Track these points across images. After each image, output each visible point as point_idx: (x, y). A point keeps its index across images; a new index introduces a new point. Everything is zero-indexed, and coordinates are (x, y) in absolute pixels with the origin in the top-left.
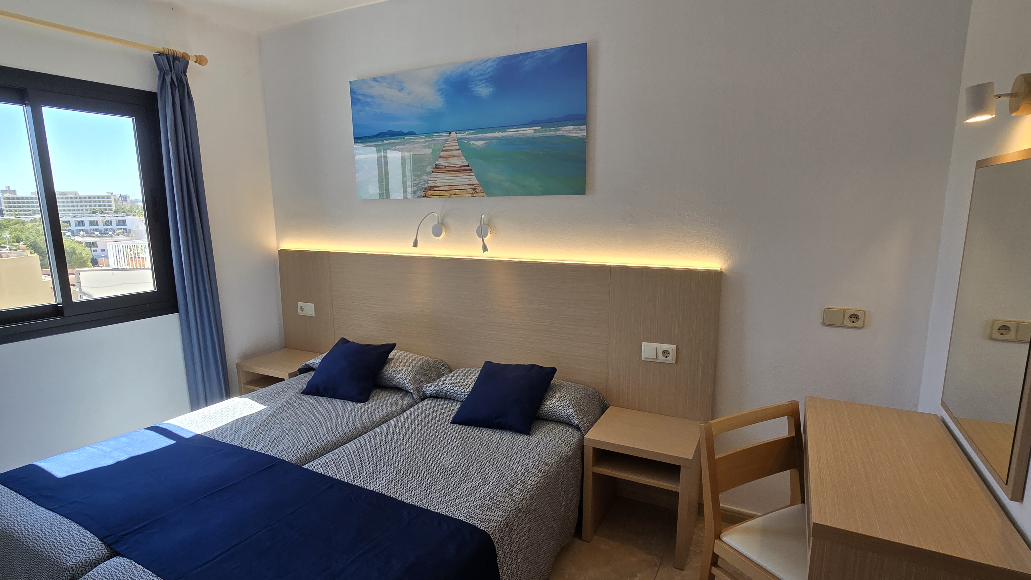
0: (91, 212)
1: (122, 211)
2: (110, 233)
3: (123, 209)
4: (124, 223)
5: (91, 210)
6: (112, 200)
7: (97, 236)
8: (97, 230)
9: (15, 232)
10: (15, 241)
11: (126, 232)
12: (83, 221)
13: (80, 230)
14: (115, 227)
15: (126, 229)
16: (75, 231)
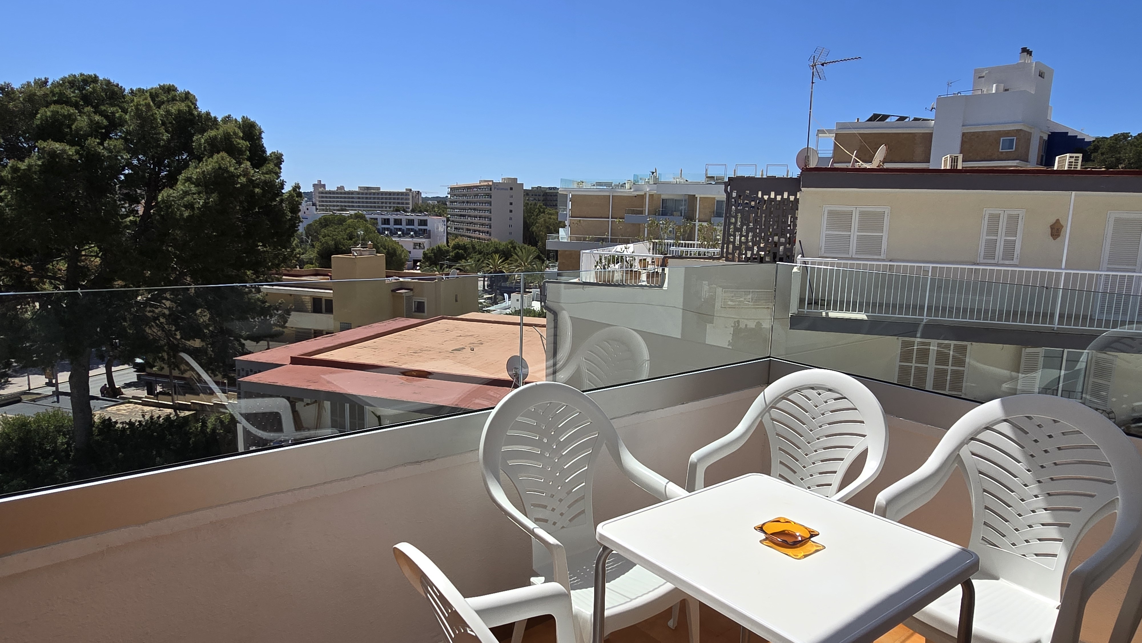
0: (394, 209)
1: (419, 209)
2: (412, 233)
3: (420, 207)
4: (424, 223)
5: (394, 207)
6: (410, 197)
7: (400, 236)
8: (400, 230)
9: (349, 229)
10: (348, 238)
11: (425, 233)
12: (388, 219)
13: (385, 229)
14: (416, 227)
15: (426, 229)
16: (381, 230)
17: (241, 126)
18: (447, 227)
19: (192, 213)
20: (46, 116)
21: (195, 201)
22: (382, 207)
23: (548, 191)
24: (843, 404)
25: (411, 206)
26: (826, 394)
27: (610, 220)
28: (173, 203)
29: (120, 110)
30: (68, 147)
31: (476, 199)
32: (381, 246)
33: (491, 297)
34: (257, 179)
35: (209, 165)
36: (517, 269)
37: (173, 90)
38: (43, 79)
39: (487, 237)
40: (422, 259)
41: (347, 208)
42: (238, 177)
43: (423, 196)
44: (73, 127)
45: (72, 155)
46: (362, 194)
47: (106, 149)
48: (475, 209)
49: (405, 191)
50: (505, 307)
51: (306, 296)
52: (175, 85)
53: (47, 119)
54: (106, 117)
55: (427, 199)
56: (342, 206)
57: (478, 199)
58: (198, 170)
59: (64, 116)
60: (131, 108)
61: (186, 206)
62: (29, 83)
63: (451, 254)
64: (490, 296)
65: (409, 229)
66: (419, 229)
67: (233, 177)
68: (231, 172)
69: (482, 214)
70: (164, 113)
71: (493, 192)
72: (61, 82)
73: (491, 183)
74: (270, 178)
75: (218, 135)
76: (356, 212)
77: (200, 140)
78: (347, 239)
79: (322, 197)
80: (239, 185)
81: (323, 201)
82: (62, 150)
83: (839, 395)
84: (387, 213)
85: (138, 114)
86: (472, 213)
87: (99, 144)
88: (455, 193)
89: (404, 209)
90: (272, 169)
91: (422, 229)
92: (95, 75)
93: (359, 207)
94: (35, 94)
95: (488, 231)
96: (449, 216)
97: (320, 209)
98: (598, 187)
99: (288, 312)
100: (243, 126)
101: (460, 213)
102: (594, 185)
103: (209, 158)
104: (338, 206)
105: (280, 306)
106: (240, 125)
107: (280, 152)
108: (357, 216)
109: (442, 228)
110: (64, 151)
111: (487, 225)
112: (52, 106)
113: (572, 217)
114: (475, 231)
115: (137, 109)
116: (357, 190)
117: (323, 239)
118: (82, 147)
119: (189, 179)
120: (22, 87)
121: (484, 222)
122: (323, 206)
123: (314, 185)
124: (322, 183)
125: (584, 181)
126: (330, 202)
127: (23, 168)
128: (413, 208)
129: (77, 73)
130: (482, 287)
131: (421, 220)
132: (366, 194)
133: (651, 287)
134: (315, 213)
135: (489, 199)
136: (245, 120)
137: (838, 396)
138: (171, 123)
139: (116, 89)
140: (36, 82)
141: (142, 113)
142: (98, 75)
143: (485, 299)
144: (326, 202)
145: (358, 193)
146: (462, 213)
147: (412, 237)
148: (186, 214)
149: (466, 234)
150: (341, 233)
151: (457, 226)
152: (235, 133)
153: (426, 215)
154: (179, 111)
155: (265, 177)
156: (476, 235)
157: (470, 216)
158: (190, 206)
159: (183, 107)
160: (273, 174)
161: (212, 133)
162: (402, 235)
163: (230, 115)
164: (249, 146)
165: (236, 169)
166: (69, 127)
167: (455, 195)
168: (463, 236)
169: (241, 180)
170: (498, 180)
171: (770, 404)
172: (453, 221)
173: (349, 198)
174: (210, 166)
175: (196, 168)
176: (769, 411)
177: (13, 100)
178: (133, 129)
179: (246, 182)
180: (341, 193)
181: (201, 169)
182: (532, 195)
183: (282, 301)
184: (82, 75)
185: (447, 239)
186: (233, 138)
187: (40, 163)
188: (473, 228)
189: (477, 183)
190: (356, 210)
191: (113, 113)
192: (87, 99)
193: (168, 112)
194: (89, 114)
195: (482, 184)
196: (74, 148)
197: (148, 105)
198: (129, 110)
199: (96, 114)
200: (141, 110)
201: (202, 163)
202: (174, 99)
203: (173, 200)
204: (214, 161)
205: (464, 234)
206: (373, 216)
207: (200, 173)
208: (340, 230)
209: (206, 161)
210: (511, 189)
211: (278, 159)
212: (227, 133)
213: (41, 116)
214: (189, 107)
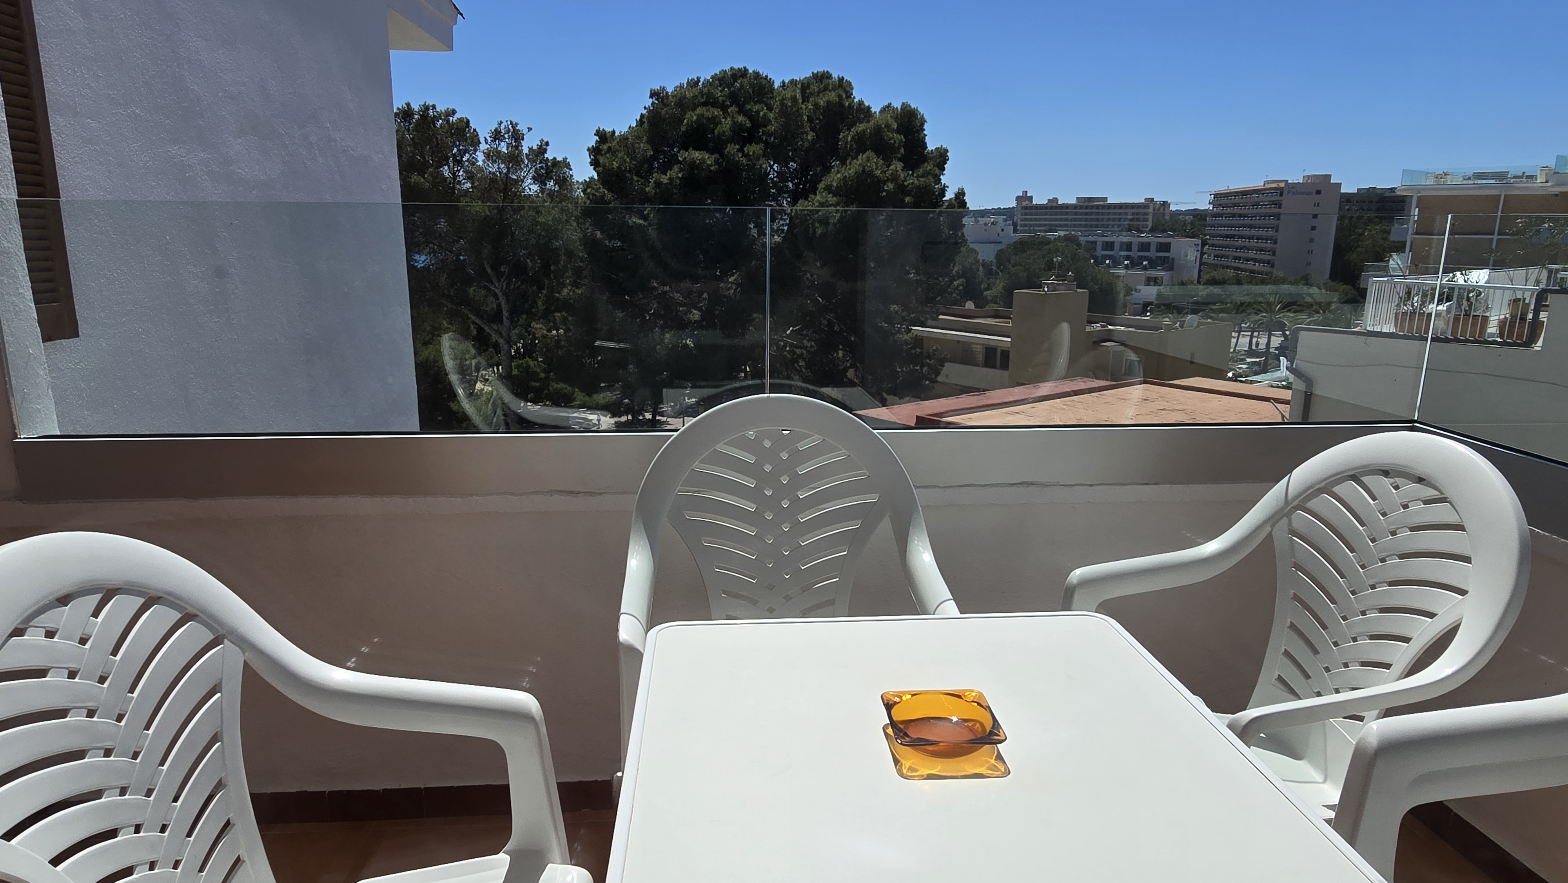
0: (1124, 228)
1: (1161, 228)
2: (1145, 263)
3: (1164, 225)
4: (1166, 247)
5: (1124, 225)
6: (1151, 210)
7: (1126, 268)
8: (1128, 257)
11: (1167, 264)
12: (1113, 243)
13: (1106, 257)
14: (1153, 253)
15: (1168, 257)
16: (1100, 258)
17: (899, 117)
18: (1202, 254)
19: (825, 231)
20: (692, 121)
21: (831, 215)
22: (1108, 226)
23: (1387, 194)
24: (1441, 513)
25: (1150, 224)
26: (1410, 488)
27: (1495, 237)
28: (808, 218)
29: (765, 108)
30: (707, 156)
31: (1255, 211)
32: (1092, 280)
33: (1259, 363)
34: (909, 184)
35: (853, 168)
36: (1308, 320)
37: (827, 78)
38: (696, 79)
39: (1267, 269)
40: (1154, 301)
41: (1058, 228)
42: (885, 182)
43: (1173, 208)
44: (716, 132)
45: (711, 165)
46: (1081, 207)
47: (745, 157)
48: (1251, 226)
49: (1143, 201)
50: (1279, 377)
51: (977, 344)
52: (829, 70)
53: (692, 124)
54: (750, 118)
55: (1179, 213)
56: (1051, 225)
57: (1259, 211)
58: (839, 176)
59: (708, 119)
60: (776, 105)
61: (820, 222)
62: (681, 86)
63: (1200, 294)
64: (1258, 360)
65: (1142, 256)
66: (1157, 257)
67: (879, 183)
68: (877, 177)
69: (1261, 233)
70: (812, 107)
71: (1286, 200)
72: (711, 80)
73: (1282, 185)
74: (925, 182)
75: (867, 129)
76: (1067, 233)
77: (847, 136)
78: (1044, 270)
79: (1026, 214)
80: (884, 194)
81: (1026, 220)
82: (701, 159)
83: (1437, 493)
84: (1111, 234)
85: (784, 111)
86: (1246, 232)
87: (738, 150)
88: (1221, 202)
89: (1138, 228)
90: (930, 170)
91: (1161, 257)
92: (745, 68)
93: (1075, 226)
94: (685, 97)
95: (1269, 260)
96: (1208, 237)
97: (1021, 231)
98: (1480, 182)
99: (942, 362)
100: (901, 116)
101: (1225, 233)
102: (1469, 178)
103: (853, 159)
104: (1045, 225)
105: (934, 354)
106: (897, 115)
107: (944, 146)
108: (1067, 238)
109: (1192, 255)
110: (703, 160)
111: (1269, 251)
112: (698, 109)
113: (1417, 234)
114: (1248, 260)
115: (782, 104)
116: (1074, 202)
117: (1012, 269)
118: (722, 155)
119: (828, 188)
120: (675, 90)
121: (1264, 245)
122: (1026, 226)
123: (1018, 198)
124: (1028, 195)
125: (1450, 171)
126: (1036, 220)
127: (666, 181)
128: (1152, 227)
129: (727, 68)
130: (1248, 345)
131: (1161, 244)
132: (1087, 207)
133: (1504, 344)
134: (1012, 234)
135: (1277, 210)
136: (905, 106)
137: (1431, 493)
138: (818, 119)
139: (764, 82)
140: (688, 83)
141: (787, 109)
142: (748, 67)
143: (1248, 364)
144: (1031, 220)
145: (1074, 206)
146: (1230, 233)
147: (1145, 268)
148: (819, 231)
149: (1233, 264)
150: (1036, 260)
151: (1219, 252)
152: (888, 126)
153: (1171, 236)
154: (828, 102)
155: (920, 181)
156: (1250, 265)
157: (1241, 237)
158: (825, 222)
159: (832, 96)
160: (930, 177)
161: (861, 127)
162: (1130, 266)
163: (891, 104)
164: (904, 140)
165: (883, 172)
166: (712, 132)
167: (1220, 205)
168: (1227, 267)
169: (888, 187)
170: (1296, 178)
171: (1295, 499)
172: (1213, 245)
173: (1062, 214)
174: (852, 170)
175: (838, 172)
176: (1289, 515)
177: (666, 105)
178: (774, 129)
179: (894, 188)
180: (1053, 207)
181: (843, 174)
182: (1357, 202)
183: (937, 347)
184: (732, 69)
185: (1200, 271)
186: (884, 131)
187: (680, 175)
188: (1245, 255)
189: (1258, 184)
190: (1067, 231)
191: (758, 112)
192: (734, 98)
193: (816, 106)
194: (733, 115)
195: (1268, 186)
196: (713, 156)
197: (794, 99)
198: (775, 106)
199: (740, 115)
200: (787, 105)
201: (845, 166)
202: (826, 89)
203: (808, 214)
204: (858, 163)
205: (1229, 264)
206: (1091, 238)
207: (841, 180)
208: (1036, 256)
209: (850, 164)
210: (1318, 192)
211: (941, 157)
212: (878, 125)
213: (687, 121)
214: (840, 96)
